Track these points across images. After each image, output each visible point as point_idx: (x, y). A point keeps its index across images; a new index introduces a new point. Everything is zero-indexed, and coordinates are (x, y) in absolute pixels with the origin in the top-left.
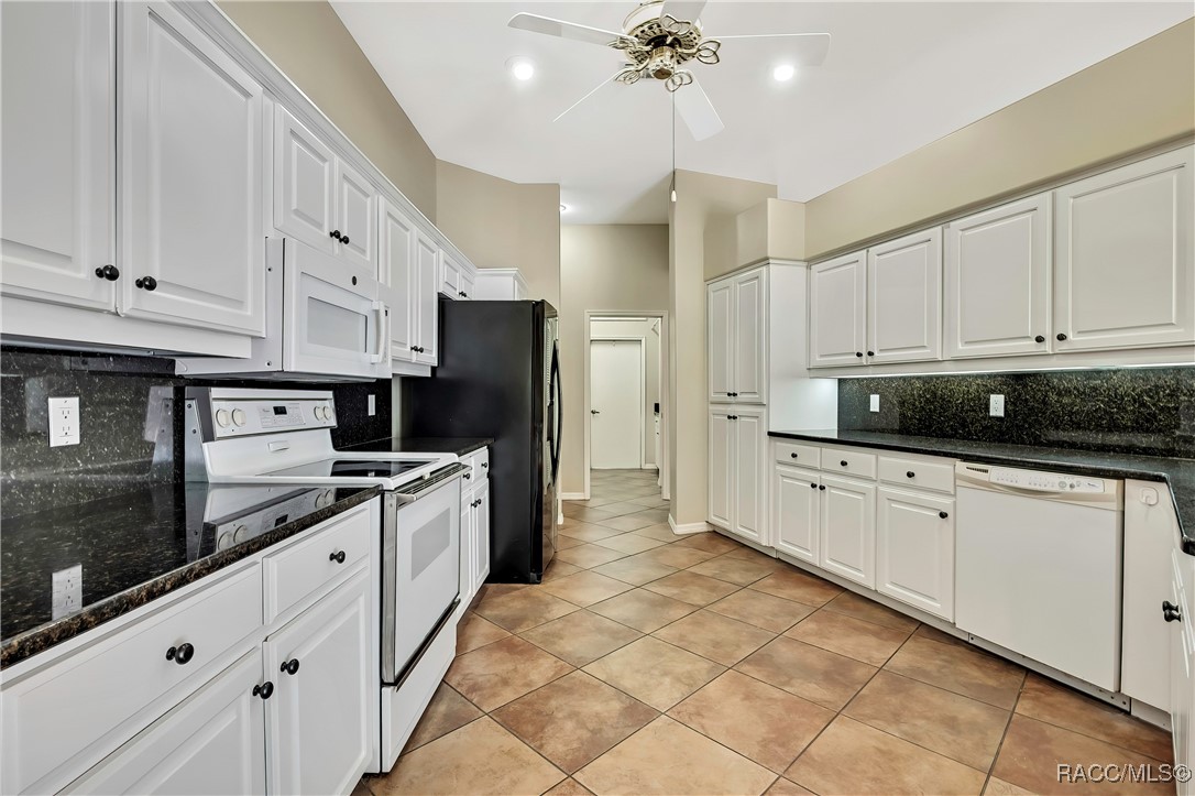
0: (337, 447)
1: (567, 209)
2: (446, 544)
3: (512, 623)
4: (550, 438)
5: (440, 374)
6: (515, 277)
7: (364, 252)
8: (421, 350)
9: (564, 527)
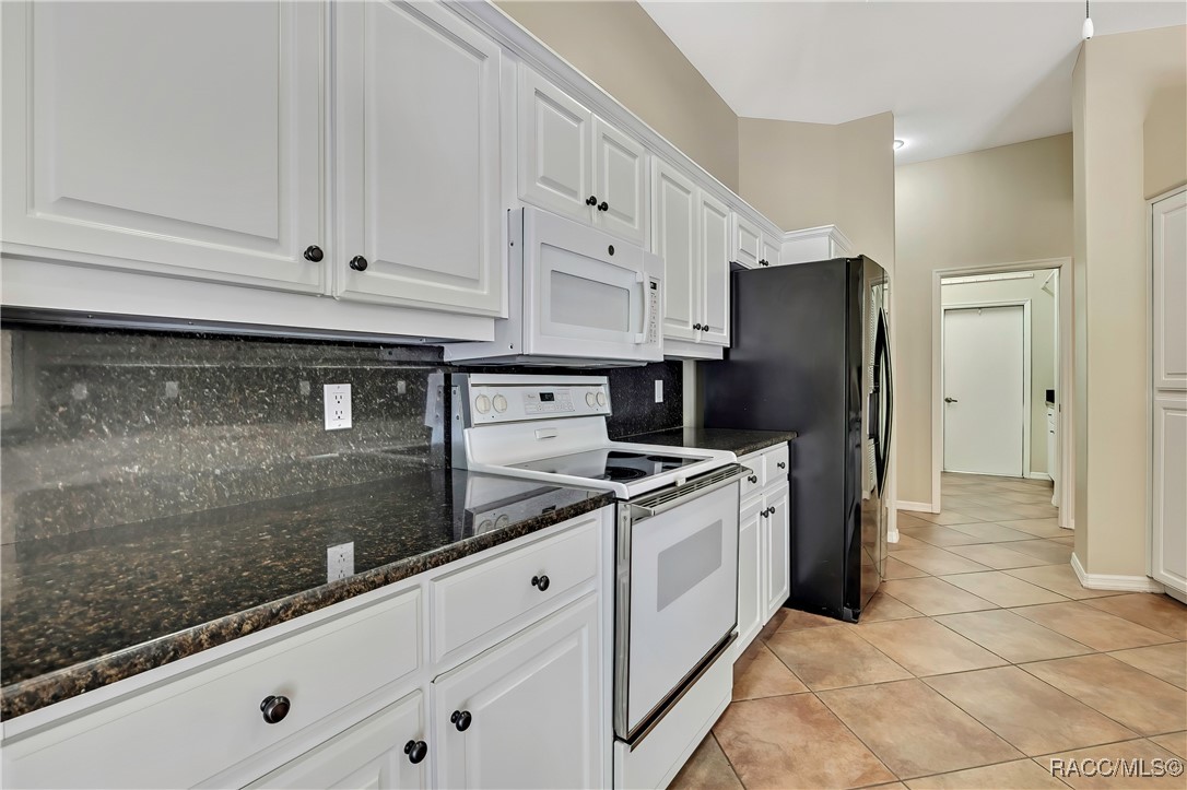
0: (613, 436)
1: (904, 144)
2: (717, 563)
3: (812, 673)
4: (874, 435)
5: (733, 356)
6: (831, 236)
7: (630, 219)
8: (706, 328)
9: (898, 547)
